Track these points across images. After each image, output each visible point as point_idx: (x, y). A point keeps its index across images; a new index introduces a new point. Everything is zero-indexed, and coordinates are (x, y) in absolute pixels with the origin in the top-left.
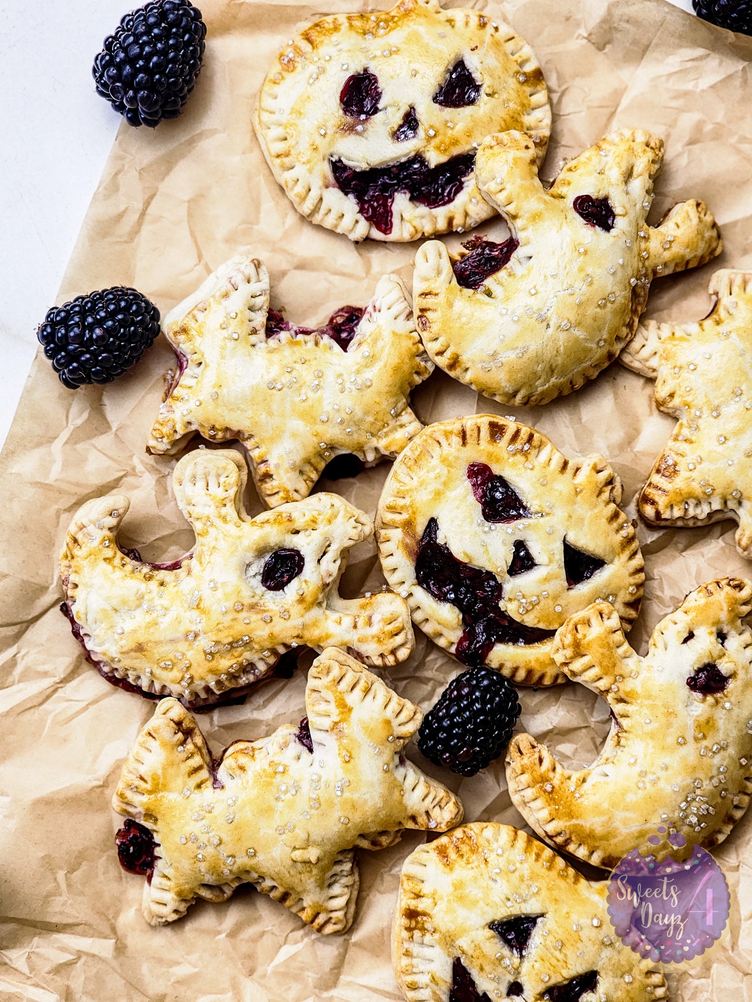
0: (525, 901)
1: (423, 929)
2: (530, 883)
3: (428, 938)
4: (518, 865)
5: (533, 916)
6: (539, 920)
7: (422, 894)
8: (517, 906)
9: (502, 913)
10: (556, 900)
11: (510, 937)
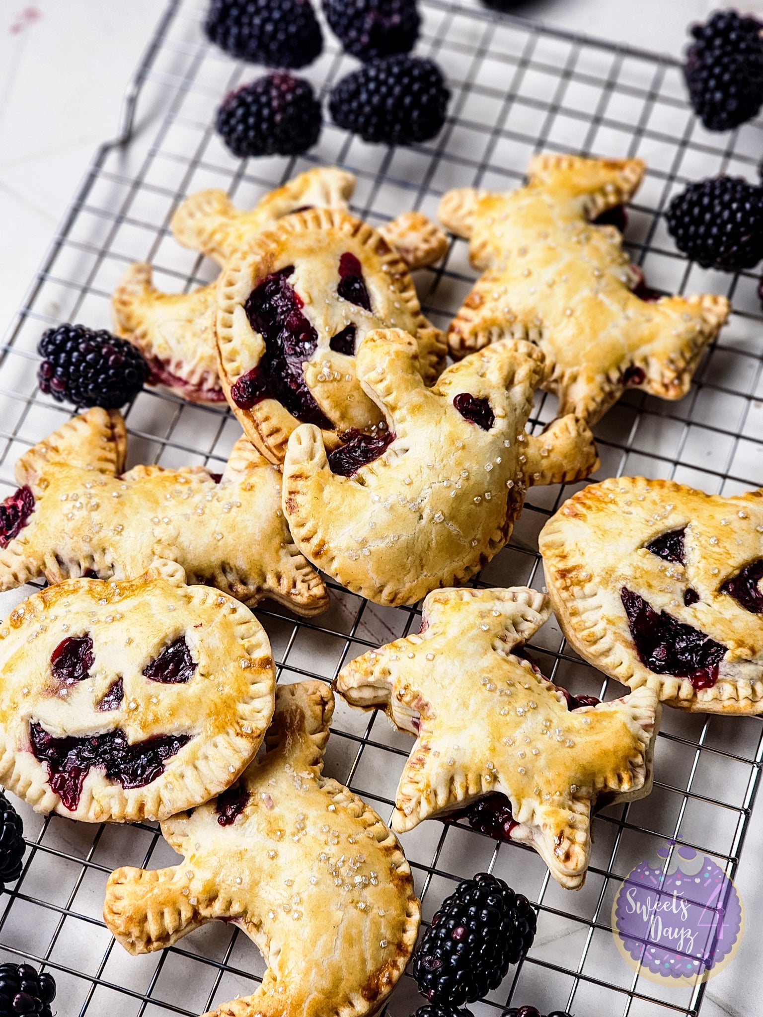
0: (665, 518)
1: (579, 583)
2: (663, 504)
3: (588, 588)
4: (647, 495)
5: (679, 528)
6: (686, 530)
7: (564, 554)
8: (660, 523)
9: (648, 533)
10: (695, 509)
11: (665, 554)
